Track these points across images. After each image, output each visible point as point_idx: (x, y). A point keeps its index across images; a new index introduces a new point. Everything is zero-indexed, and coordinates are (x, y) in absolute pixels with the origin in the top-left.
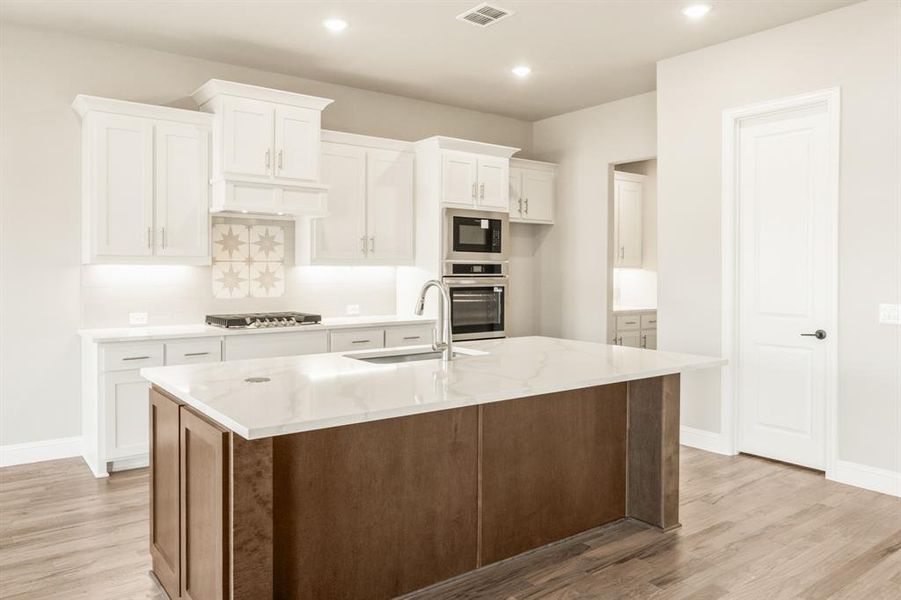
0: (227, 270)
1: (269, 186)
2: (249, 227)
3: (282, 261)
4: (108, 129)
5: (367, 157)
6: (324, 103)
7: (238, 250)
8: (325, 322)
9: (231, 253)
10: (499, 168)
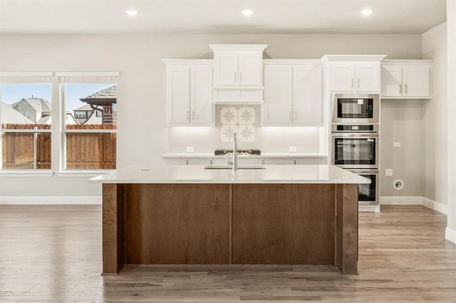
0: (227, 129)
1: (234, 90)
2: (238, 109)
3: (254, 124)
4: (172, 71)
5: (293, 69)
6: (263, 47)
7: (233, 119)
8: (262, 154)
9: (229, 121)
10: (374, 68)
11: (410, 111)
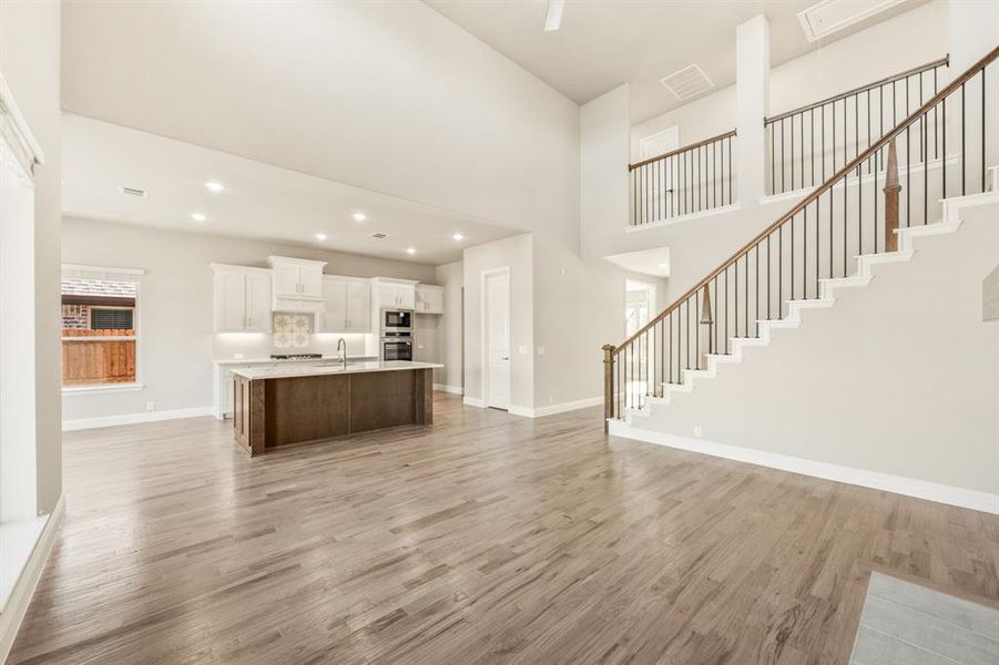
0: (281, 335)
1: (297, 300)
2: (291, 317)
3: (308, 331)
5: (347, 285)
6: (323, 264)
7: (286, 326)
8: (324, 357)
9: (282, 328)
10: (411, 290)
11: (429, 322)
